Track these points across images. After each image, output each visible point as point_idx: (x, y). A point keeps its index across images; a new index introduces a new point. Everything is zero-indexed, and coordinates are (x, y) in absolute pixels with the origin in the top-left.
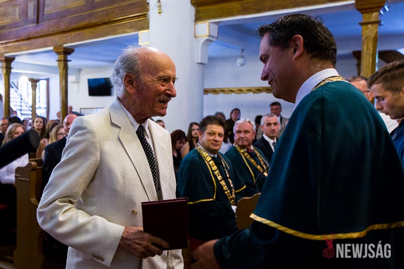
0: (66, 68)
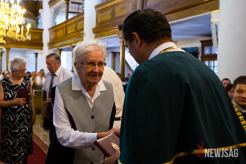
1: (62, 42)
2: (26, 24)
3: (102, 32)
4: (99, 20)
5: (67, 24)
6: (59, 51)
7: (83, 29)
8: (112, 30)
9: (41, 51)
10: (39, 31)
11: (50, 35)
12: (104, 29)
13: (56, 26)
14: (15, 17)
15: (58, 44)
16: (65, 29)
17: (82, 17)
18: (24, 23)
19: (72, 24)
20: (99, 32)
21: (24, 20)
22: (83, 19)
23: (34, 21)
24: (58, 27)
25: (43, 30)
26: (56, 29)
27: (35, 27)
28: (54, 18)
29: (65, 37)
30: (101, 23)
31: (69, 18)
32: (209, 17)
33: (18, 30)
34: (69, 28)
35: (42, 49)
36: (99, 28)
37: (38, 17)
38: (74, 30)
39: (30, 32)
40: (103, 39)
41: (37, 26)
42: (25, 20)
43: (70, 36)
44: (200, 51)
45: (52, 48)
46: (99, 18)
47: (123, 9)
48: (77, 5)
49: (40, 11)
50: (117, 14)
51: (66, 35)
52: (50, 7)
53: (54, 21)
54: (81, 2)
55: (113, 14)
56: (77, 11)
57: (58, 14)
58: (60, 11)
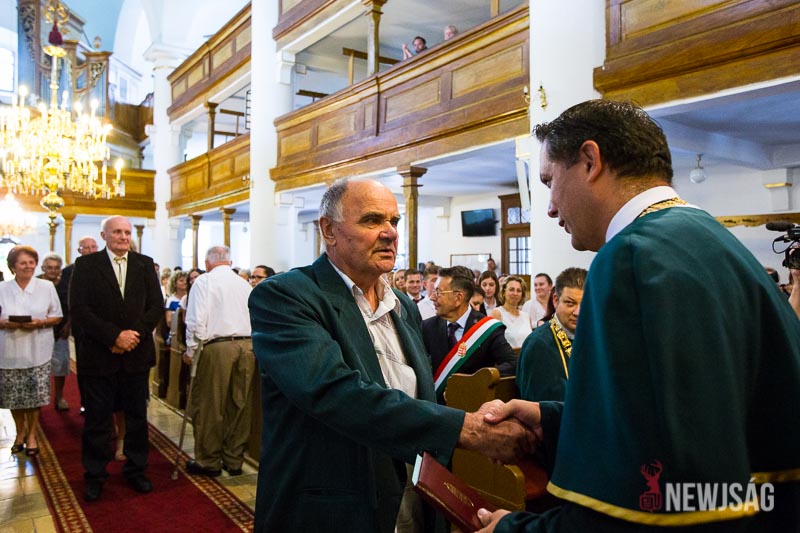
0: (414, 196)
1: (201, 199)
2: (113, 158)
3: (291, 177)
4: (283, 152)
5: (211, 159)
6: (193, 220)
7: (247, 171)
8: (314, 174)
9: (151, 221)
10: (146, 176)
11: (172, 183)
12: (296, 171)
13: (186, 164)
14: (87, 144)
15: (191, 205)
16: (206, 171)
17: (244, 143)
18: (108, 157)
19: (224, 160)
20: (285, 178)
21: (108, 150)
22: (247, 148)
23: (134, 153)
24: (191, 167)
25: (154, 172)
26: (186, 169)
27: (137, 167)
28: (182, 146)
29: (206, 189)
30: (289, 158)
31: (216, 146)
32: (512, 149)
33: (94, 173)
34: (215, 168)
35: (152, 217)
36: (283, 168)
37: (142, 144)
38: (228, 173)
39: (122, 178)
40: (293, 193)
41: (140, 164)
42: (111, 150)
43: (218, 185)
44: (499, 217)
45: (176, 214)
46: (283, 147)
47: (336, 127)
48: (235, 117)
49: (148, 129)
50: (322, 137)
51: (209, 185)
52: (171, 120)
53: (181, 151)
54: (243, 110)
55: (315, 136)
56: (233, 130)
57: (190, 137)
58: (196, 129)
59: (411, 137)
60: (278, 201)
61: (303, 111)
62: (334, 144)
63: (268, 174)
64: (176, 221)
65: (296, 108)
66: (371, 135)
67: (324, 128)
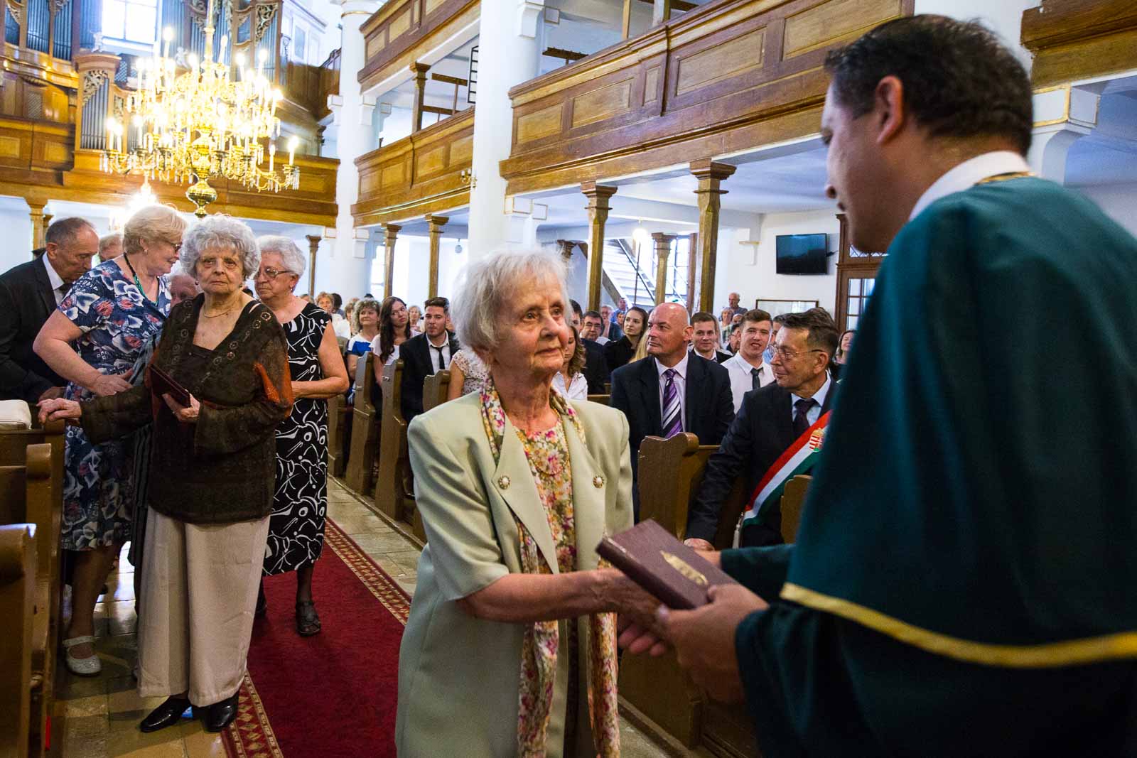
0: (714, 206)
1: (400, 202)
3: (529, 174)
4: (520, 137)
5: (416, 146)
6: (387, 231)
7: (468, 163)
8: (563, 170)
9: (330, 231)
10: (325, 166)
11: (361, 178)
12: (540, 164)
13: (381, 151)
15: (385, 211)
16: (409, 162)
17: (466, 123)
19: (436, 147)
20: (521, 174)
22: (469, 130)
23: (311, 135)
24: (388, 156)
25: (337, 162)
26: (382, 159)
27: (315, 154)
28: (376, 125)
29: (408, 188)
30: (529, 145)
31: (425, 125)
33: (259, 156)
34: (423, 159)
35: (333, 225)
36: (520, 160)
37: (322, 122)
38: (440, 166)
39: (297, 165)
40: (532, 197)
41: (319, 150)
44: (836, 247)
45: (365, 222)
46: (521, 129)
47: (600, 102)
48: (454, 86)
49: (331, 100)
50: (580, 117)
51: (412, 184)
52: (363, 90)
53: (376, 134)
54: (464, 75)
55: (569, 116)
56: (449, 106)
57: (388, 114)
58: (396, 103)
59: (714, 118)
60: (509, 208)
61: (552, 78)
62: (597, 126)
63: (497, 168)
64: (363, 233)
65: (540, 74)
66: (653, 114)
67: (582, 103)
